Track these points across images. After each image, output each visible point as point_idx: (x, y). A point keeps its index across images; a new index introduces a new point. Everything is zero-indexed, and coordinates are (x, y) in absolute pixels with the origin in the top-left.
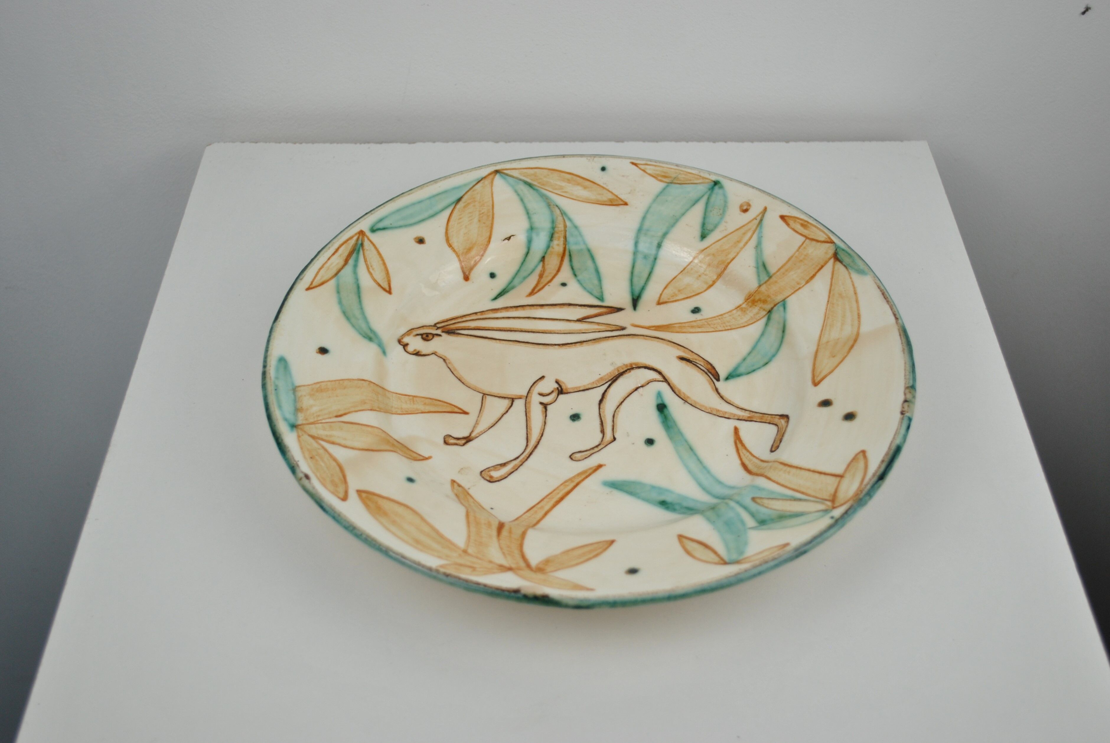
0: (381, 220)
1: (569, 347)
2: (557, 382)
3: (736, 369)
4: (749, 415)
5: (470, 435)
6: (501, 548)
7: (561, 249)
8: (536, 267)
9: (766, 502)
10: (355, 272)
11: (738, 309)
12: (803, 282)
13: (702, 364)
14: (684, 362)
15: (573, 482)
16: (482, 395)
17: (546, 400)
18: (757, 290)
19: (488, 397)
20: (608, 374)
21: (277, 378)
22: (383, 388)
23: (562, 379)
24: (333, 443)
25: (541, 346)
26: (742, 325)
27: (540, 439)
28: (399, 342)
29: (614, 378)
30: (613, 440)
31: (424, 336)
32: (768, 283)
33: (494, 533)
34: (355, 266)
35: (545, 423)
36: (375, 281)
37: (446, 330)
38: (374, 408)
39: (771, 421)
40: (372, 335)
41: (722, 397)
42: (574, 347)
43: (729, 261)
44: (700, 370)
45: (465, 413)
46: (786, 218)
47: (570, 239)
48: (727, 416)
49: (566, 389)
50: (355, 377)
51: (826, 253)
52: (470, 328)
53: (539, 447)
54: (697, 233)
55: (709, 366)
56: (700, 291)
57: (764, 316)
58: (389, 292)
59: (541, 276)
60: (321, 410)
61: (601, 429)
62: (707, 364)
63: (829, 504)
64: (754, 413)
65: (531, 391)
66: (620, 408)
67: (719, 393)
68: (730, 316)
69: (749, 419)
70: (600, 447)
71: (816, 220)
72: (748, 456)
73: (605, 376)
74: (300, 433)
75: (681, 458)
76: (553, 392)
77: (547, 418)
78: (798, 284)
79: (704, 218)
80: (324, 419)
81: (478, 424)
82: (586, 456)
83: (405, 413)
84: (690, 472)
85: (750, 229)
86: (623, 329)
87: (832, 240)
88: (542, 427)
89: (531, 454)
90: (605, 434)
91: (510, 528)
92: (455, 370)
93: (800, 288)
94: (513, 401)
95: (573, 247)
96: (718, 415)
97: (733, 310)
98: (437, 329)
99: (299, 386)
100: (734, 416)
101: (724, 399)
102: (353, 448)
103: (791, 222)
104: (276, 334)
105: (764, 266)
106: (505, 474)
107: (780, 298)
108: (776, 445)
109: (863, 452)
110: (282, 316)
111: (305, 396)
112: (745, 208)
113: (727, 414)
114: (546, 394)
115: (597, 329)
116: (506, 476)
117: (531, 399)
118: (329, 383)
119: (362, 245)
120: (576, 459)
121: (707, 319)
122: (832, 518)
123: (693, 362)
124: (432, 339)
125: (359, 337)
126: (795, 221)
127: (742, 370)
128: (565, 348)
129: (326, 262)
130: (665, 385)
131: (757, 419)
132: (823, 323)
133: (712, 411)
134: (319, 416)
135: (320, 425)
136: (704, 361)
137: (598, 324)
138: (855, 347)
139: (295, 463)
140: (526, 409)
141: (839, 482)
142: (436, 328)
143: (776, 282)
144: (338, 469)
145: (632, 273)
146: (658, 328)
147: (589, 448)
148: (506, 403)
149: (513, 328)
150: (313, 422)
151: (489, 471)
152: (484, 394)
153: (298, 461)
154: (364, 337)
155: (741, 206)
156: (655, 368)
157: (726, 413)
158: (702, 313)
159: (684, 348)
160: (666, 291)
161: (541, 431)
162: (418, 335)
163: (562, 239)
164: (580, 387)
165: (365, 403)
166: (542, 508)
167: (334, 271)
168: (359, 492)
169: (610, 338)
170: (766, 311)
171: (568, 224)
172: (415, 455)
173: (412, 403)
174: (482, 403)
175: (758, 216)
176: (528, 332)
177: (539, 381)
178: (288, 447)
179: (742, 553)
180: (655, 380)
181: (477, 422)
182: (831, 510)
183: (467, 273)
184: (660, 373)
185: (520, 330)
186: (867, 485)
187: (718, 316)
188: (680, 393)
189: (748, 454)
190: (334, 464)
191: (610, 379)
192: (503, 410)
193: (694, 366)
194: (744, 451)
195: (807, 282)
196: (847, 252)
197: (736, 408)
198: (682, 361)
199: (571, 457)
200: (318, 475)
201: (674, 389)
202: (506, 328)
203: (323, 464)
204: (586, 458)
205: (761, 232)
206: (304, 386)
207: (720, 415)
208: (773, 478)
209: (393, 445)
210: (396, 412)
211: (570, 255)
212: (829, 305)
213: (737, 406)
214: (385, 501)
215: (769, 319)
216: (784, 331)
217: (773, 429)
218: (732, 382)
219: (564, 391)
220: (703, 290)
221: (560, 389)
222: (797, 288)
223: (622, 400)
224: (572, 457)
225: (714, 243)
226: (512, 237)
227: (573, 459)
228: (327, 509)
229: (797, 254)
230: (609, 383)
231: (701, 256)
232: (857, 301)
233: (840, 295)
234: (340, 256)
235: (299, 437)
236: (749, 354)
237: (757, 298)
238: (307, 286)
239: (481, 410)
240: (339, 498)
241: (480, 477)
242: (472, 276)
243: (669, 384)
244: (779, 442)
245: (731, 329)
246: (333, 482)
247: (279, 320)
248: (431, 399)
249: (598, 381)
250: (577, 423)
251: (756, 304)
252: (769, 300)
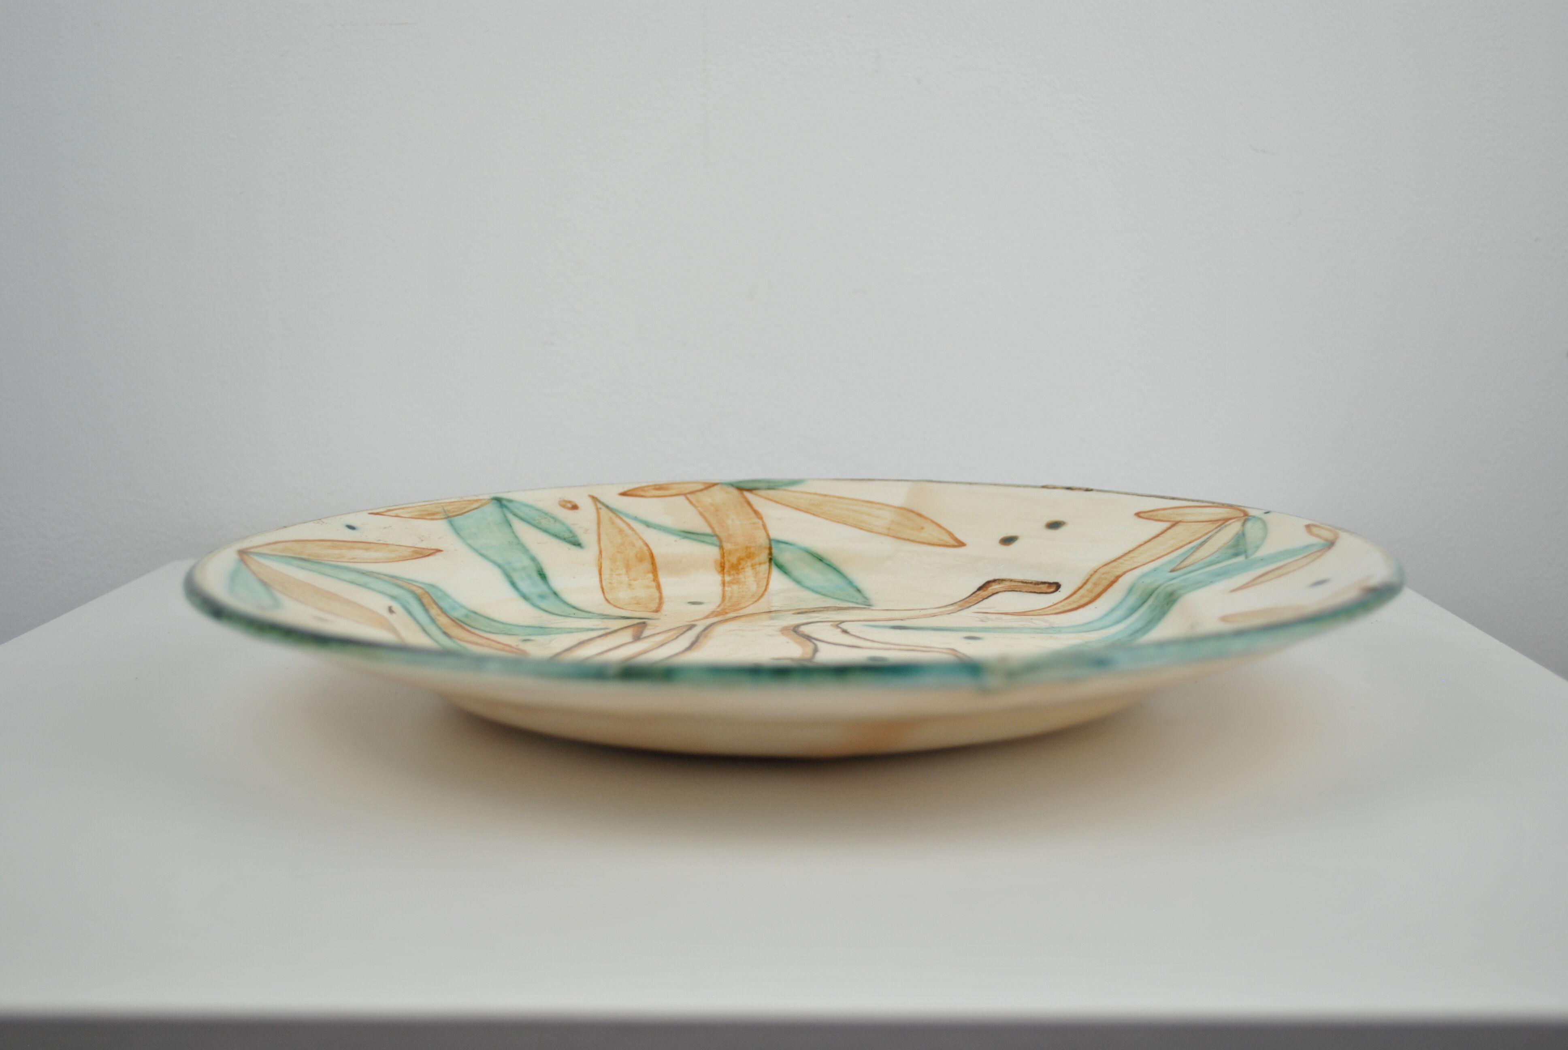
11: (727, 583)
12: (757, 520)
18: (722, 553)
26: (761, 592)
32: (724, 540)
43: (644, 549)
46: (627, 493)
47: (443, 603)
51: (728, 492)
54: (566, 545)
57: (770, 568)
68: (731, 592)
78: (755, 523)
79: (544, 530)
85: (610, 518)
87: (715, 482)
93: (764, 525)
95: (455, 612)
97: (724, 584)
103: (640, 493)
105: (688, 532)
107: (760, 541)
112: (570, 505)
126: (642, 491)
143: (729, 535)
155: (564, 506)
170: (765, 563)
171: (426, 589)
175: (596, 504)
195: (761, 518)
196: (747, 482)
205: (628, 515)
212: (822, 516)
215: (780, 567)
222: (761, 525)
225: (599, 542)
229: (699, 507)
231: (606, 565)
232: (841, 498)
233: (815, 505)
237: (734, 559)
251: (740, 567)
252: (752, 550)
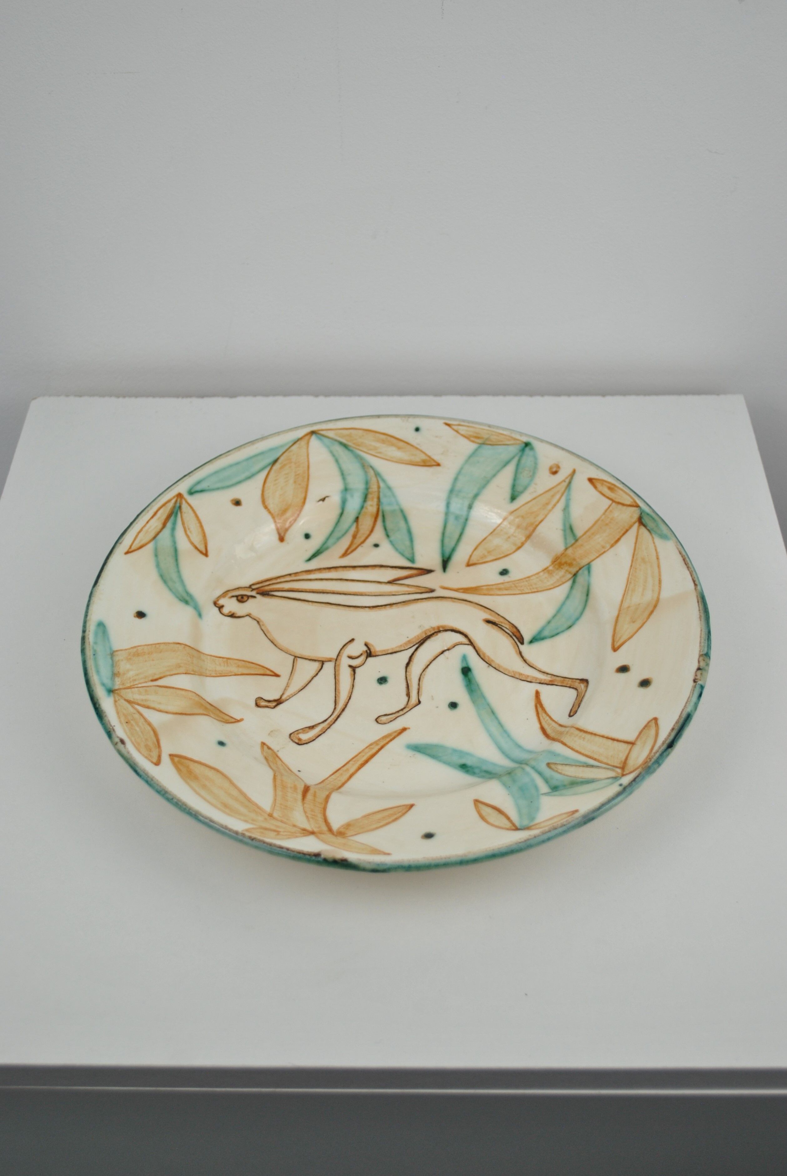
0: (199, 483)
1: (379, 609)
2: (366, 645)
3: (540, 632)
4: (550, 679)
5: (281, 698)
6: (305, 812)
7: (374, 510)
8: (350, 527)
9: (560, 767)
10: (173, 535)
11: (545, 571)
12: (608, 546)
13: (508, 627)
14: (490, 625)
15: (377, 745)
16: (293, 657)
17: (354, 663)
18: (563, 553)
19: (299, 660)
20: (415, 637)
21: (95, 643)
22: (198, 651)
23: (370, 641)
24: (148, 707)
25: (352, 609)
26: (548, 588)
27: (348, 703)
28: (215, 604)
29: (422, 641)
30: (418, 703)
31: (240, 598)
32: (574, 546)
33: (300, 797)
34: (173, 529)
35: (353, 686)
36: (192, 543)
37: (261, 592)
38: (189, 672)
39: (571, 685)
40: (188, 598)
41: (525, 661)
42: (384, 609)
43: (537, 523)
44: (505, 633)
45: (277, 676)
46: (594, 481)
47: (384, 500)
48: (529, 680)
49: (375, 652)
50: (171, 641)
51: (631, 517)
52: (284, 589)
53: (347, 710)
54: (507, 495)
55: (515, 630)
56: (509, 552)
57: (570, 579)
58: (206, 554)
59: (354, 537)
60: (137, 675)
61: (407, 692)
62: (512, 626)
63: (619, 771)
64: (555, 677)
65: (341, 654)
66: (426, 671)
67: (522, 657)
68: (537, 578)
69: (550, 683)
70: (405, 711)
71: (623, 483)
72: (547, 720)
73: (413, 639)
74: (117, 698)
75: (482, 721)
76: (361, 654)
77: (355, 680)
78: (603, 547)
79: (515, 479)
80: (140, 683)
81: (289, 686)
82: (392, 719)
83: (218, 675)
84: (491, 735)
85: (558, 492)
86: (432, 591)
87: (638, 504)
88: (350, 690)
89: (338, 717)
90: (410, 697)
91: (315, 792)
92: (268, 631)
93: (604, 552)
94: (323, 664)
95: (386, 508)
96: (521, 678)
97: (541, 572)
98: (252, 591)
99: (117, 651)
100: (536, 680)
101: (527, 662)
102: (167, 712)
103: (598, 485)
104: (95, 599)
105: (571, 529)
106: (313, 737)
107: (585, 562)
108: (574, 710)
109: (656, 719)
110: (101, 581)
111: (122, 660)
112: (554, 470)
113: (529, 678)
114: (355, 656)
115: (407, 591)
116: (314, 738)
117: (340, 662)
118: (146, 647)
119: (180, 507)
120: (382, 722)
121: (514, 581)
122: (621, 785)
123: (498, 625)
124: (246, 601)
125: (176, 601)
126: (602, 484)
127: (546, 633)
128: (376, 610)
129: (145, 526)
130: (470, 648)
131: (558, 683)
132: (625, 587)
133: (514, 674)
134: (135, 680)
135: (136, 689)
136: (509, 624)
137: (408, 586)
138: (655, 613)
139: (111, 728)
140: (335, 672)
141: (630, 750)
142: (251, 589)
143: (582, 545)
144: (152, 733)
145: (443, 534)
146: (466, 590)
147: (394, 711)
148: (317, 665)
149: (326, 590)
150: (129, 687)
151: (298, 734)
152: (295, 657)
153: (114, 726)
154: (180, 600)
155: (551, 468)
156: (461, 631)
157: (528, 676)
158: (511, 574)
159: (490, 611)
160: (475, 553)
161: (349, 693)
162: (233, 596)
163: (376, 500)
164: (388, 650)
165: (180, 667)
166: (347, 770)
167: (152, 534)
168: (172, 756)
169: (419, 601)
170: (572, 574)
171: (382, 485)
172: (227, 718)
173: (226, 664)
174: (293, 666)
175: (567, 478)
176: (340, 594)
177: (349, 644)
178: (105, 713)
179: (533, 819)
180: (461, 643)
181: (287, 684)
182: (621, 778)
183: (282, 534)
184: (466, 636)
185: (332, 592)
186: (656, 753)
187: (525, 578)
188: (484, 657)
189: (548, 718)
190: (149, 728)
191: (417, 642)
192: (313, 673)
193: (499, 629)
194: (544, 715)
195: (612, 546)
196: (651, 517)
197: (539, 672)
198: (487, 624)
199: (376, 720)
200: (133, 739)
201: (479, 653)
202: (319, 590)
203: (138, 729)
204: (391, 721)
205: (569, 495)
206: (121, 650)
207: (523, 679)
208: (568, 744)
209: (206, 708)
210: (210, 674)
211: (383, 516)
212: (631, 570)
213: (539, 670)
214: (196, 764)
215: (574, 582)
216: (587, 595)
217: (573, 693)
218: (536, 646)
219: (373, 654)
220: (512, 551)
221: (368, 651)
222: (602, 552)
223: (428, 663)
224: (378, 720)
225: (524, 505)
226: (327, 499)
227: (379, 722)
228: (141, 773)
229: (603, 517)
230: (416, 646)
231: (511, 518)
232: (659, 566)
233: (643, 560)
234: (159, 518)
235: (115, 701)
236: (554, 616)
237: (563, 560)
238: (126, 550)
239: (292, 673)
240: (152, 762)
241: (289, 740)
242: (288, 536)
243: (474, 648)
244: (577, 707)
245: (538, 592)
246: (147, 746)
247: (98, 584)
248: (244, 661)
249: (406, 644)
250: (384, 687)
251: (562, 567)
252: (574, 563)
